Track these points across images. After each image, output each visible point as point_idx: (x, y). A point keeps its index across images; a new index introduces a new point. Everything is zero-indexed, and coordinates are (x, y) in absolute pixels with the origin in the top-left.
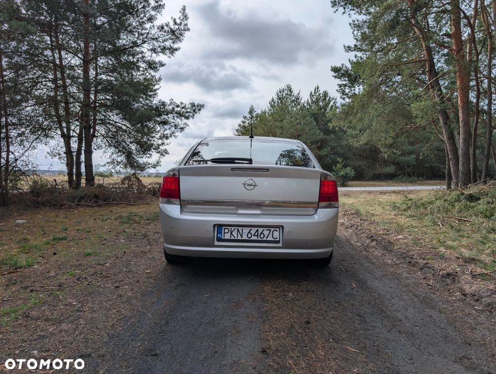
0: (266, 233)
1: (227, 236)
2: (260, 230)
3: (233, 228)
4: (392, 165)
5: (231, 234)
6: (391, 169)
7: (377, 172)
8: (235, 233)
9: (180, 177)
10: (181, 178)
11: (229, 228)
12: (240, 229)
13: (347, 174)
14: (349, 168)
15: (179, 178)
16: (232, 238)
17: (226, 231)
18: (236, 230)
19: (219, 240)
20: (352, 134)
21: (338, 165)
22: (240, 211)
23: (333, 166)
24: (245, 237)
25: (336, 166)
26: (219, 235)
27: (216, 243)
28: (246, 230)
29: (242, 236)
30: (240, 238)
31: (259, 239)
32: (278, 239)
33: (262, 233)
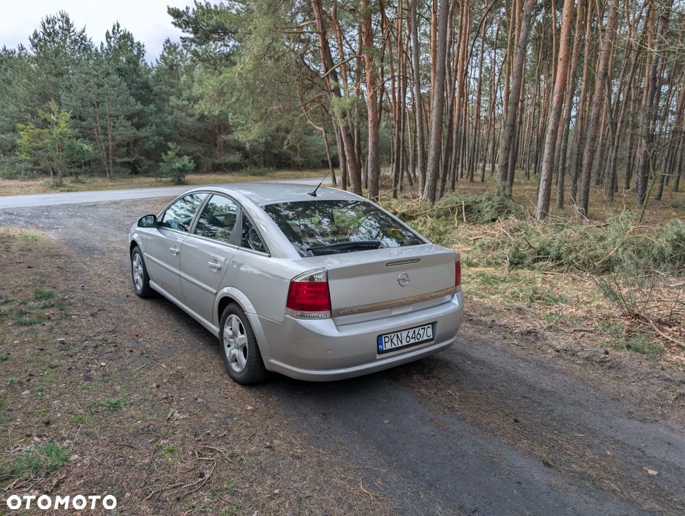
0: (421, 332)
1: (388, 346)
2: (417, 330)
3: (392, 335)
4: (237, 153)
5: (392, 342)
6: (235, 158)
7: (218, 161)
8: (395, 340)
9: (329, 282)
10: (331, 283)
11: (389, 336)
12: (399, 334)
13: (184, 166)
14: (186, 158)
15: (327, 283)
16: (394, 346)
17: (387, 340)
18: (396, 336)
19: (380, 352)
20: (178, 106)
21: (169, 152)
22: (394, 313)
23: (163, 154)
24: (405, 343)
25: (166, 154)
26: (380, 347)
27: (378, 357)
28: (404, 334)
29: (401, 342)
30: (400, 345)
31: (417, 341)
32: (431, 337)
33: (418, 334)
